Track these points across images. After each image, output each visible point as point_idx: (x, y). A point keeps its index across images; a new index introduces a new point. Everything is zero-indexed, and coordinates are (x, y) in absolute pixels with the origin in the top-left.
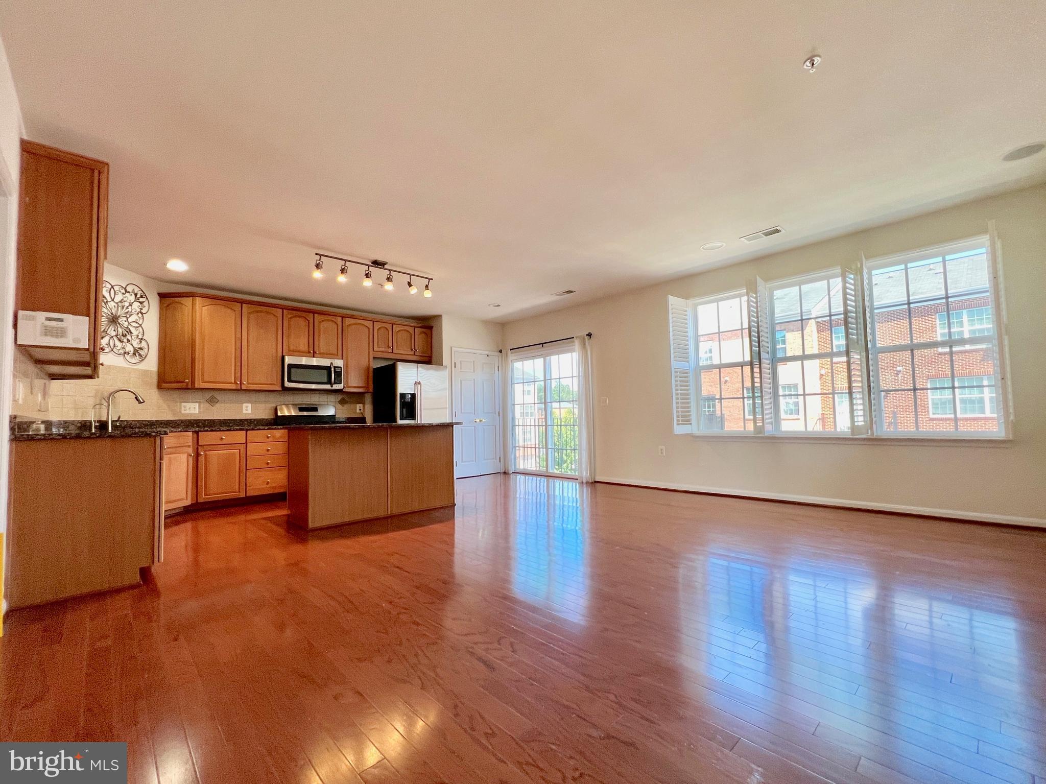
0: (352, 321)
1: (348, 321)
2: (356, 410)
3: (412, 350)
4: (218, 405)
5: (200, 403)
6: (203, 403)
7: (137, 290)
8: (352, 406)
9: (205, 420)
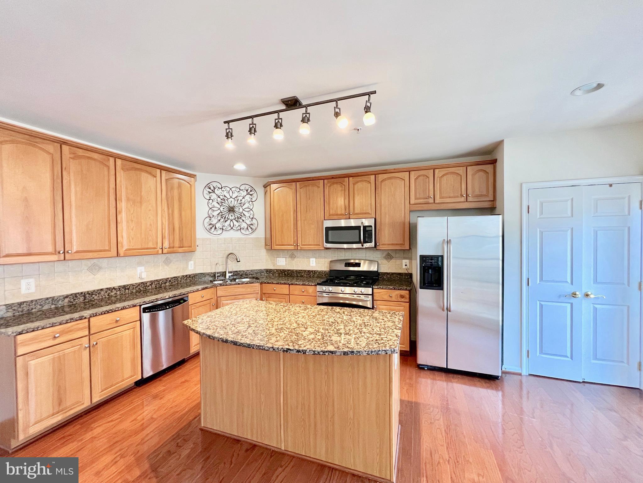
0: (385, 176)
1: (381, 177)
2: (402, 265)
3: (462, 196)
4: (296, 260)
5: (286, 258)
6: (288, 258)
7: (247, 187)
8: (398, 262)
9: (288, 270)
